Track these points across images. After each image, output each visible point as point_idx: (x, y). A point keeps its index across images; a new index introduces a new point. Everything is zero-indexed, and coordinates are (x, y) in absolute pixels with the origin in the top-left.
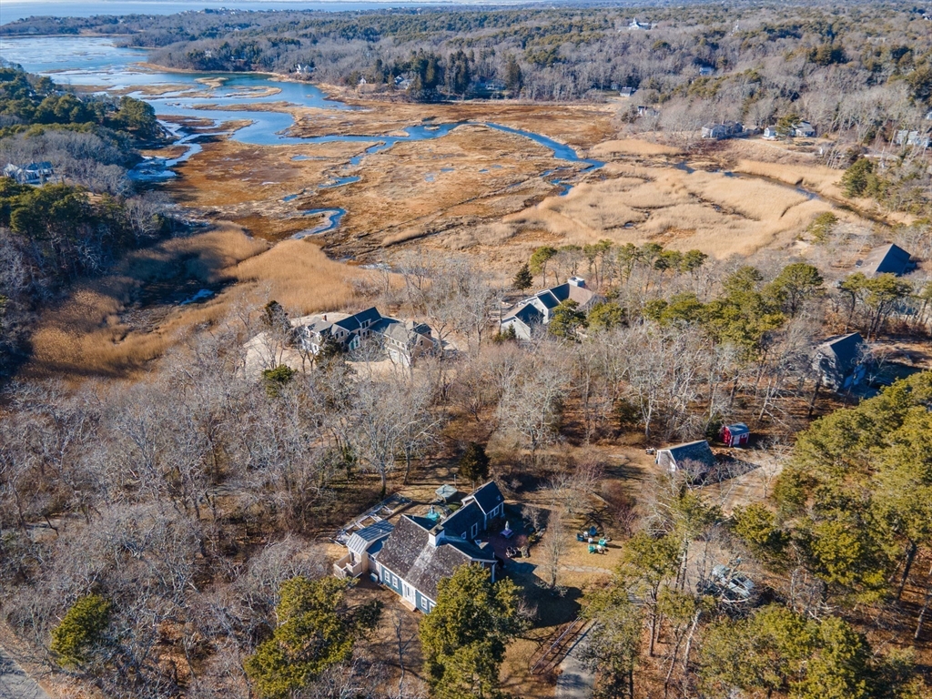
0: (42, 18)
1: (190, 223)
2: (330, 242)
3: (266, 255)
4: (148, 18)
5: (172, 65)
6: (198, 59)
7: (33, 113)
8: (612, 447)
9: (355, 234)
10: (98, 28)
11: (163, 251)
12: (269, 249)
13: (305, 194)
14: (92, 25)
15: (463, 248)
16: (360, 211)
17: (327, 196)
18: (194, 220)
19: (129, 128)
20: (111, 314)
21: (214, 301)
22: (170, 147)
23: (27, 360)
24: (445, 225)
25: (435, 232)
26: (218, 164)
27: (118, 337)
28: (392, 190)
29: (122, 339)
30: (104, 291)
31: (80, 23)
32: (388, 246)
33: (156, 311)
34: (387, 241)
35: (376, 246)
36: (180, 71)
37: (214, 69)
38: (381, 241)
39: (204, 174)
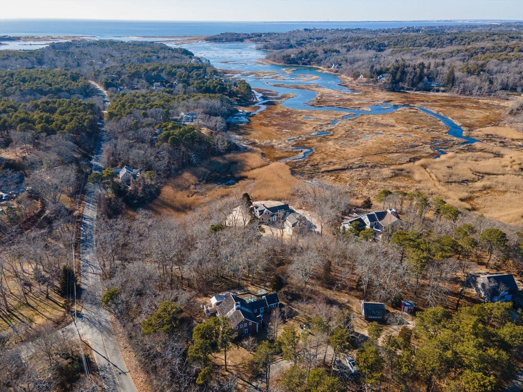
0: (230, 34)
1: (242, 146)
2: (297, 166)
3: (264, 168)
4: (275, 34)
5: (275, 61)
6: (287, 58)
7: (202, 87)
8: (347, 295)
9: (311, 163)
10: (252, 39)
11: (225, 159)
12: (268, 164)
13: (300, 138)
14: (250, 38)
15: (360, 179)
16: (320, 151)
17: (309, 141)
18: (245, 145)
19: (239, 96)
20: (193, 184)
21: (233, 186)
22: (253, 106)
23: (156, 198)
24: (358, 166)
25: (351, 168)
26: (269, 117)
27: (190, 195)
28: (343, 142)
29: (192, 196)
30: (194, 174)
31: (245, 36)
32: (323, 172)
33: (210, 186)
34: (323, 169)
35: (317, 171)
36: (277, 64)
37: (293, 64)
38: (321, 169)
39: (260, 122)
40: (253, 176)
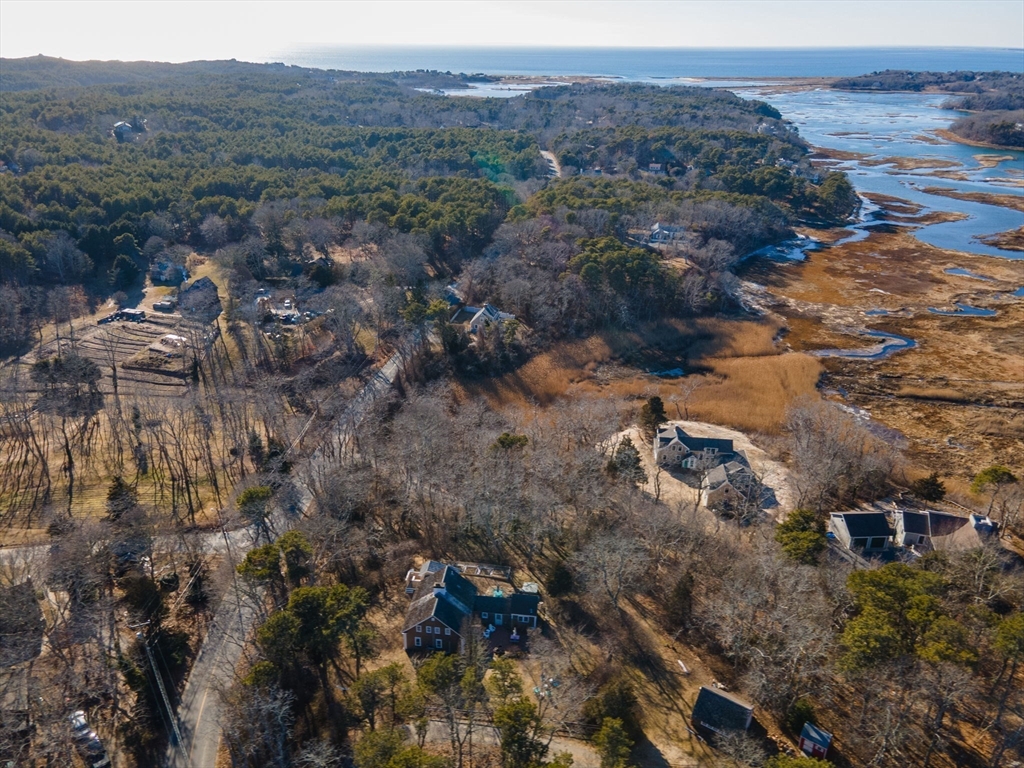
0: (896, 73)
1: (751, 308)
2: (846, 370)
3: (762, 360)
4: (1012, 76)
5: (968, 136)
6: (1002, 131)
7: (735, 179)
9: (885, 371)
10: (947, 84)
11: (692, 325)
12: (779, 354)
13: (901, 313)
14: (943, 82)
15: (991, 434)
16: (931, 350)
17: (920, 323)
18: (757, 307)
19: (817, 204)
20: (595, 361)
21: (671, 381)
22: (838, 230)
24: (1011, 402)
25: (989, 403)
26: (858, 257)
27: (577, 380)
28: (1014, 339)
29: (578, 382)
30: (610, 342)
31: (931, 79)
32: (900, 397)
33: (625, 371)
34: (906, 390)
35: (889, 391)
36: (973, 143)
37: (1013, 145)
38: (900, 389)
39: (830, 264)
40: (725, 371)
